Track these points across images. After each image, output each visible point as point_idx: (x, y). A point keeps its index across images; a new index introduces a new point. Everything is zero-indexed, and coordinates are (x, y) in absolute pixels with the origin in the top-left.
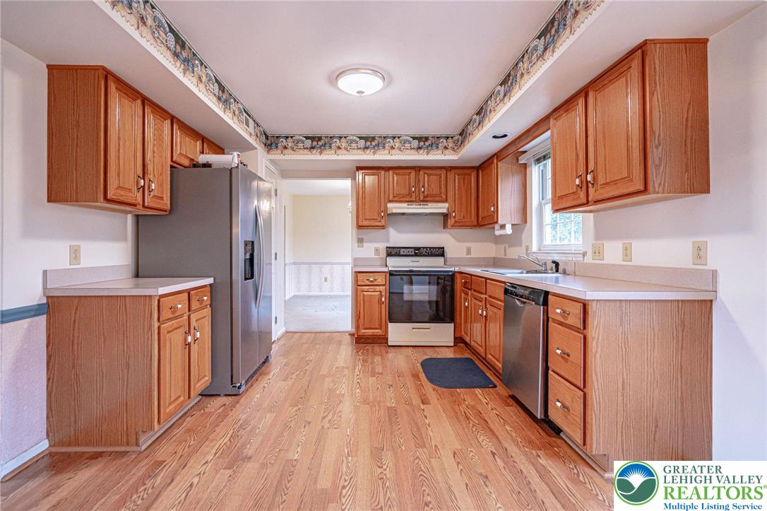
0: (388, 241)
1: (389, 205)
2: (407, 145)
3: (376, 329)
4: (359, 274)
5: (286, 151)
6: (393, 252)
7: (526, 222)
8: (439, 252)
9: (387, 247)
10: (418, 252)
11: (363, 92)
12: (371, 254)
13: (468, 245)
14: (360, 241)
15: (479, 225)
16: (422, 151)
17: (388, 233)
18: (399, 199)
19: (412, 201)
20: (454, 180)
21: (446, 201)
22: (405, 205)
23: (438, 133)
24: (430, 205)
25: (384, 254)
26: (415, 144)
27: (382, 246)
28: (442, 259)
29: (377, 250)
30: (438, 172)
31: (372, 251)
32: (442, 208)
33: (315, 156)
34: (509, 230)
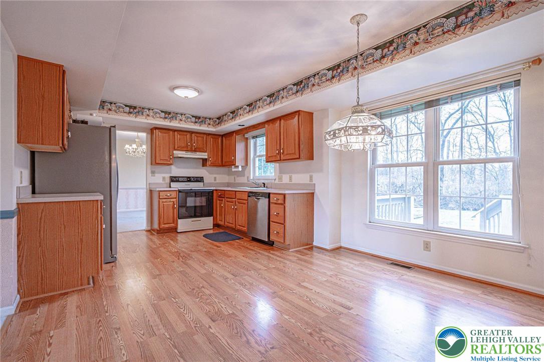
0: (170, 173)
1: (174, 152)
2: (189, 120)
3: (171, 223)
4: (161, 193)
5: (110, 112)
6: (174, 179)
7: (247, 165)
8: (200, 180)
9: (171, 177)
10: (189, 179)
11: (187, 97)
12: (161, 181)
13: (215, 176)
14: (153, 173)
15: (223, 165)
16: (197, 124)
17: (171, 168)
18: (180, 149)
19: (188, 151)
20: (211, 140)
21: (205, 152)
22: (184, 152)
23: (205, 115)
24: (198, 153)
25: (168, 180)
26: (193, 119)
27: (167, 176)
28: (202, 183)
29: (164, 178)
30: (202, 135)
31: (160, 179)
32: (204, 155)
33: (132, 118)
34: (240, 169)
